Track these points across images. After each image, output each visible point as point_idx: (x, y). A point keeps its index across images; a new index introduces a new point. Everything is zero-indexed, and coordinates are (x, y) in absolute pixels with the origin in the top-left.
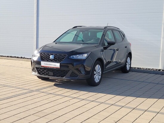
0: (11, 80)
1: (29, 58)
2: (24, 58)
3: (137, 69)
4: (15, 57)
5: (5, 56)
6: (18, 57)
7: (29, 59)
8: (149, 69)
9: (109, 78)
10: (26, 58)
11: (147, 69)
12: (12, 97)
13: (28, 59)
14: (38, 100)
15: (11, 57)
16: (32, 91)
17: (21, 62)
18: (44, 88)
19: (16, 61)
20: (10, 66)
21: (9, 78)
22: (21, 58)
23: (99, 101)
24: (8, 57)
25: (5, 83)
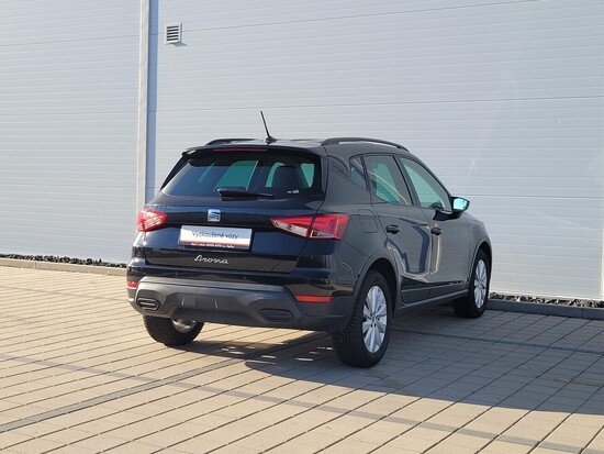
0: (69, 344)
1: (116, 262)
2: (99, 263)
3: (518, 300)
4: (66, 260)
5: (28, 258)
6: (76, 261)
7: (118, 266)
8: (561, 301)
9: (423, 334)
10: (105, 264)
11: (553, 301)
12: (86, 404)
13: (113, 265)
14: (182, 415)
15: (51, 259)
16: (155, 384)
17: (90, 276)
18: (198, 372)
19: (69, 273)
20: (54, 293)
21: (60, 338)
22: (90, 262)
23: (405, 417)
24: (39, 258)
25: (51, 355)
